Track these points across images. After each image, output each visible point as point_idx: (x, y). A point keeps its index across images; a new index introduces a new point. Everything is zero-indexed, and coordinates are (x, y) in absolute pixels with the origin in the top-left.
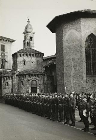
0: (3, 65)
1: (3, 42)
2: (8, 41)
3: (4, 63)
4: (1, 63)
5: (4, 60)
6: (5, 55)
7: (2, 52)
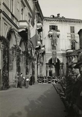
0: (74, 46)
1: (72, 23)
2: (77, 22)
3: (75, 44)
4: (72, 45)
5: (74, 41)
6: (75, 36)
7: (71, 33)
